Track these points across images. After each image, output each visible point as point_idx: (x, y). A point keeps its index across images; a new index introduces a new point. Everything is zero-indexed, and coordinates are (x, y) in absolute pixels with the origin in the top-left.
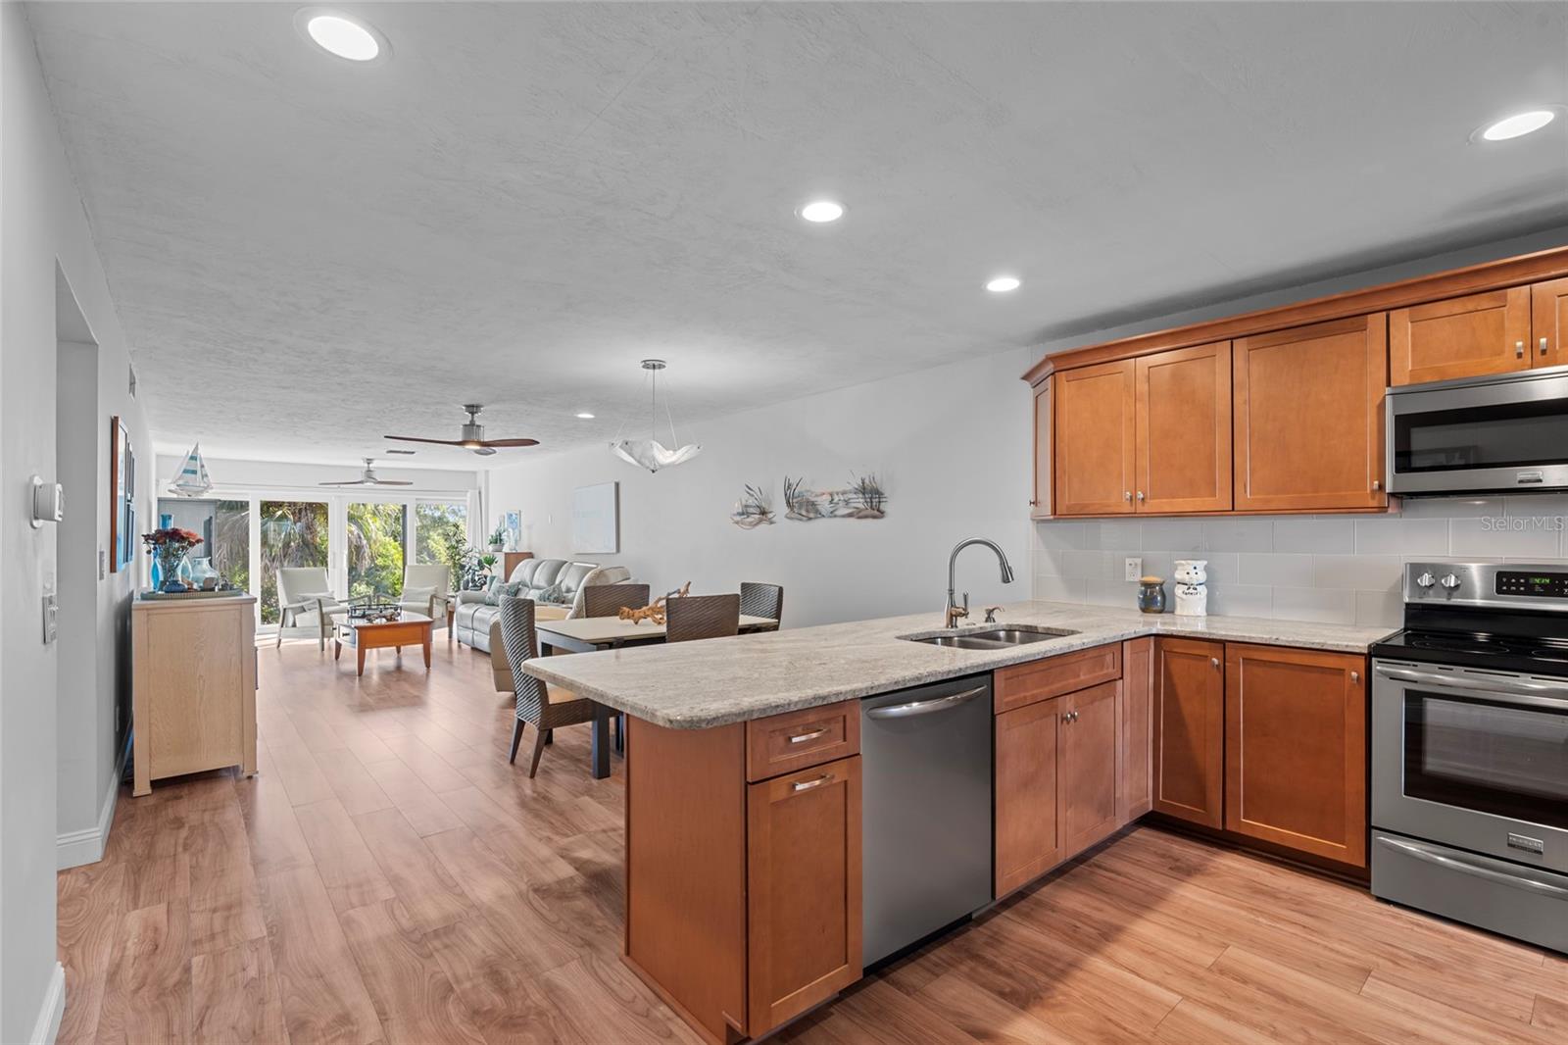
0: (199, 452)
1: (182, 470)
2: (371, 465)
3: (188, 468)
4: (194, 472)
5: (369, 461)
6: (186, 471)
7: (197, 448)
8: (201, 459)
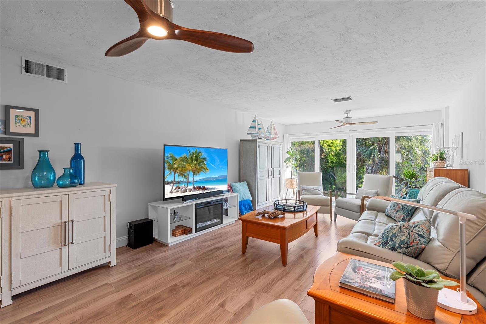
0: (257, 119)
1: (249, 127)
4: (255, 127)
5: (347, 112)
6: (251, 127)
7: (256, 117)
8: (258, 122)
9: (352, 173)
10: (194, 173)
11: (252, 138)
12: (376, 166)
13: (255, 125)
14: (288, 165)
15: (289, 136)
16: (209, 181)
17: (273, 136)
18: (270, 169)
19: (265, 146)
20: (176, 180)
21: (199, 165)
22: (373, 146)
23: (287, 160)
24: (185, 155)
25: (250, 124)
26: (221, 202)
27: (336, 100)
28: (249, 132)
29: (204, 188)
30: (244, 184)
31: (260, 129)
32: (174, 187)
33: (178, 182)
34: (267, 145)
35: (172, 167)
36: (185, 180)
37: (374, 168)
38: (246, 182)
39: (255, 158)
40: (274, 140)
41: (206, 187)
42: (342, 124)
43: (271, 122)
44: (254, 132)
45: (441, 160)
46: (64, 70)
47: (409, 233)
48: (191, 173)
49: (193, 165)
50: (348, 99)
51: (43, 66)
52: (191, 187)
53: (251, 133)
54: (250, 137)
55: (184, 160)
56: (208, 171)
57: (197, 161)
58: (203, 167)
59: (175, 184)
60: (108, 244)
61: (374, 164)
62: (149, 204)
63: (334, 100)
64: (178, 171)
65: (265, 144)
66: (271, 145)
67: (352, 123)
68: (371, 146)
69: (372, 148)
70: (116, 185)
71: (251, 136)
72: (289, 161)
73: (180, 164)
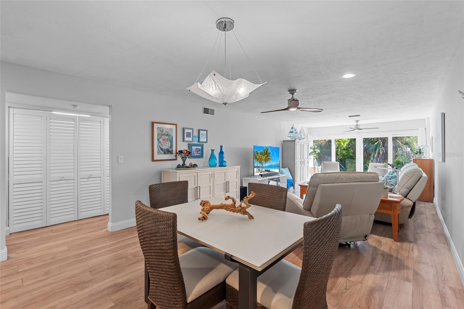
0: (294, 126)
1: (289, 132)
2: (358, 123)
3: (291, 131)
4: (293, 132)
5: (357, 121)
6: (290, 132)
7: (293, 125)
8: (295, 128)
9: (360, 163)
10: (265, 162)
11: (291, 139)
12: (380, 158)
13: (293, 130)
14: (311, 158)
15: (312, 136)
16: (271, 166)
17: (303, 137)
18: (303, 160)
19: (299, 144)
20: (258, 165)
21: (267, 157)
22: (378, 142)
23: (311, 153)
24: (262, 150)
25: (290, 130)
26: (278, 179)
27: (350, 116)
28: (289, 135)
29: (269, 171)
30: (287, 169)
31: (296, 133)
32: (257, 170)
33: (259, 167)
34: (301, 144)
35: (257, 158)
36: (261, 166)
37: (378, 160)
38: (287, 168)
39: (293, 152)
40: (303, 140)
41: (270, 170)
42: (353, 129)
43: (301, 128)
44: (292, 135)
45: (420, 154)
46: (214, 110)
47: (386, 183)
48: (264, 162)
49: (265, 157)
50: (358, 116)
51: (208, 109)
52: (264, 170)
53: (290, 136)
54: (289, 139)
55: (261, 153)
56: (271, 161)
57: (267, 155)
58: (269, 158)
59: (258, 168)
60: (238, 195)
61: (378, 157)
62: (243, 178)
63: (349, 116)
64: (259, 160)
65: (299, 143)
66: (303, 144)
67: (361, 128)
68: (376, 142)
69: (376, 143)
70: (240, 166)
71: (291, 138)
72: (312, 154)
73: (260, 156)
